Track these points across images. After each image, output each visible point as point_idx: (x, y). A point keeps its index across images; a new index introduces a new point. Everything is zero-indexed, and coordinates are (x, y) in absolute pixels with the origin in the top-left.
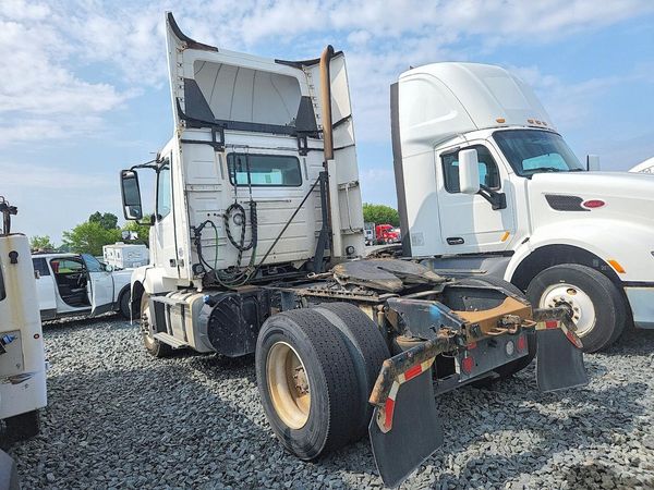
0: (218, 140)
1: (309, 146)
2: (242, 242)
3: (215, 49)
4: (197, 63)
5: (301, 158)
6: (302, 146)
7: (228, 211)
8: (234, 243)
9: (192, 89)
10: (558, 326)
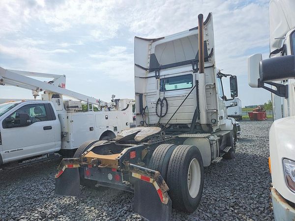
0: (158, 74)
3: (164, 38)
4: (157, 46)
5: (194, 75)
6: (195, 68)
7: (157, 102)
8: (157, 114)
9: (153, 57)
10: (150, 182)
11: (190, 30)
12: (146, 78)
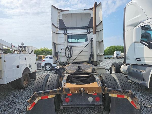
0: (65, 32)
1: (91, 31)
2: (68, 56)
3: (68, 10)
4: (63, 15)
5: (88, 35)
6: (89, 31)
7: (66, 49)
8: (66, 56)
9: (61, 21)
10: (125, 98)
11: (84, 10)
12: (57, 33)
